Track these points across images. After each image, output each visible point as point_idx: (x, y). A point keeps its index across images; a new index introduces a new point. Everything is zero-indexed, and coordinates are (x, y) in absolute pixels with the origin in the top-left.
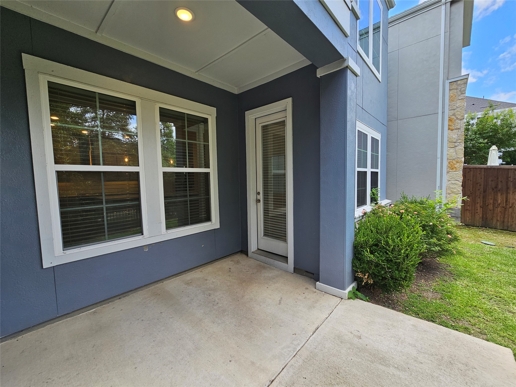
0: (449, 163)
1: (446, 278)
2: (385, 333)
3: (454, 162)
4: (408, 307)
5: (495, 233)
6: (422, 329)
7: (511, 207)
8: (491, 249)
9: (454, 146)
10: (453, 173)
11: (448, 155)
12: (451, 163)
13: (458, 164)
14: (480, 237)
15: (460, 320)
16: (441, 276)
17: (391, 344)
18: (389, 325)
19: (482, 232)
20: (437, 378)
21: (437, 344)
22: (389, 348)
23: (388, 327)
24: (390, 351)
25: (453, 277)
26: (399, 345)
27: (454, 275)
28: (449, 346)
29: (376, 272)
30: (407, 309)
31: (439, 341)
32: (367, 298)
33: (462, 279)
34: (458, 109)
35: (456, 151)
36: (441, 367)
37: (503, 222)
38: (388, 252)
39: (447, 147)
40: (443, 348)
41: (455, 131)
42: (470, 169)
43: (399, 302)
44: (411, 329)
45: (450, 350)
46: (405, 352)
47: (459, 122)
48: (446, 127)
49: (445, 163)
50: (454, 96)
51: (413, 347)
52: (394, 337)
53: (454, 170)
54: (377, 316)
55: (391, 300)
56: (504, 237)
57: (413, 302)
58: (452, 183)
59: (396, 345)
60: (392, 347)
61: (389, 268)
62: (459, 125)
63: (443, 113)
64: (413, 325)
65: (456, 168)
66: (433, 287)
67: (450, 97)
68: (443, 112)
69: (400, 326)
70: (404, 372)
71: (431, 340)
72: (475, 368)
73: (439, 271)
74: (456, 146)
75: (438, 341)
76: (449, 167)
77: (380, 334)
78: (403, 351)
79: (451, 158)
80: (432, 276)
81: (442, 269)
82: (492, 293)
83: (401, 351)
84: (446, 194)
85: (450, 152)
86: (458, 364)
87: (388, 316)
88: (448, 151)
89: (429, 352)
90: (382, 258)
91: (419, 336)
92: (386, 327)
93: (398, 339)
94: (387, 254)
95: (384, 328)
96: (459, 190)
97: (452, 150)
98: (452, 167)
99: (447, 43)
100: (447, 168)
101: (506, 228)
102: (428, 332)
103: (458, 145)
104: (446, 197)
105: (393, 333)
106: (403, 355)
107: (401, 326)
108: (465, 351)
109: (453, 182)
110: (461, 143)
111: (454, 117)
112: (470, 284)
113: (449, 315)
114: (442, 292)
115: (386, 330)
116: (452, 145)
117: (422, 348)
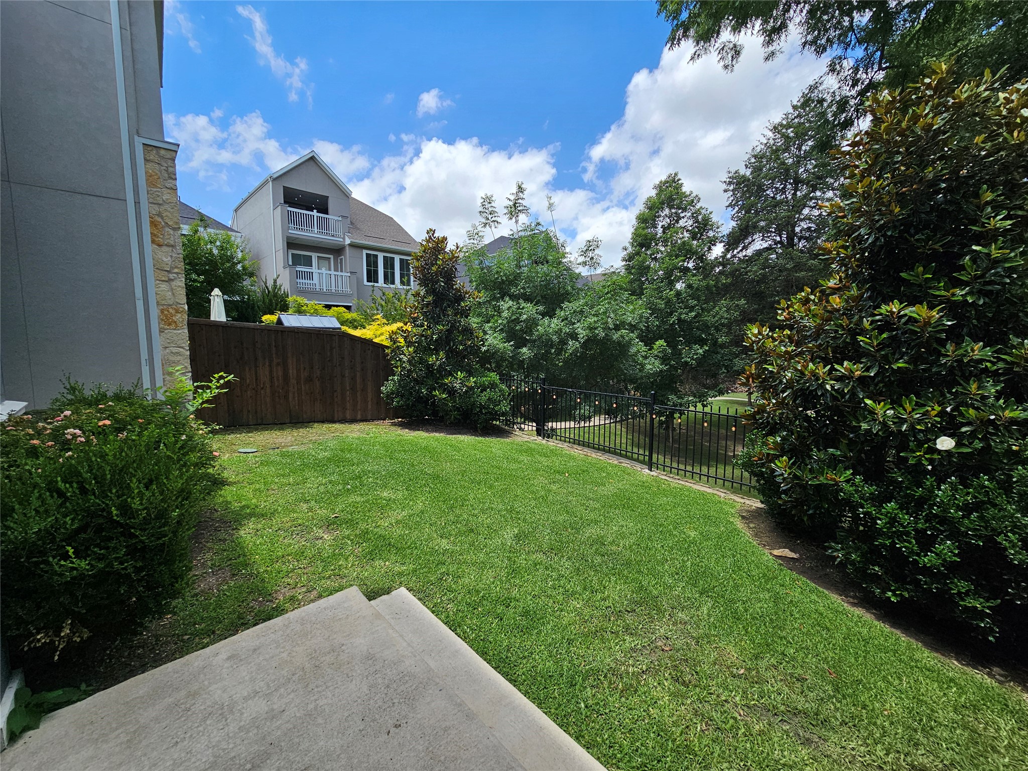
0: (162, 311)
1: (222, 535)
2: (185, 727)
3: (171, 310)
4: (186, 634)
5: (249, 432)
6: (248, 650)
7: (262, 388)
8: (257, 459)
9: (167, 279)
10: (171, 333)
11: (158, 296)
12: (166, 312)
13: (179, 315)
14: (233, 444)
15: (276, 592)
16: (211, 535)
17: (212, 736)
18: (182, 701)
19: (232, 436)
20: (316, 708)
21: (285, 655)
22: (214, 746)
23: (183, 706)
24: (221, 751)
25: (230, 527)
26: (228, 721)
27: (230, 522)
28: (299, 642)
29: (102, 598)
30: (186, 637)
31: (283, 648)
32: (83, 687)
33: (245, 524)
34: (166, 206)
35: (172, 289)
36: (311, 686)
37: (256, 412)
38: (132, 531)
39: (153, 279)
40: (294, 654)
41: (165, 249)
42: (200, 325)
43: (161, 636)
44: (231, 669)
45: (305, 648)
46: (248, 722)
47: (171, 232)
48: (147, 238)
49: (154, 312)
50: (156, 177)
51: (255, 696)
52: (210, 714)
53: (173, 326)
54: (139, 708)
55: (139, 647)
56: (262, 436)
57: (191, 616)
58: (172, 353)
59: (222, 727)
60: (217, 739)
61: (138, 570)
62: (172, 239)
63: (137, 205)
64: (229, 658)
65: (175, 322)
66: (209, 563)
67: (149, 176)
68: (137, 203)
69: (206, 683)
70: (268, 761)
71: (273, 657)
72: (343, 645)
73: (202, 528)
74: (172, 280)
75: (282, 650)
76: (162, 320)
77: (175, 740)
78: (243, 723)
79: (163, 302)
80: (196, 542)
81: (205, 521)
82: (289, 524)
83: (239, 729)
84: (164, 374)
85: (160, 289)
86: (324, 658)
87: (169, 683)
88: (157, 286)
89: (281, 680)
90: (117, 553)
91: (251, 667)
92: (179, 713)
93: (220, 712)
94: (133, 536)
95: (177, 717)
96: (186, 364)
97: (164, 286)
98: (167, 321)
99: (129, 53)
100: (159, 323)
101: (259, 421)
102: (259, 648)
103: (175, 279)
104: (164, 381)
105: (202, 708)
106: (248, 732)
107: (209, 679)
108: (320, 631)
109: (175, 350)
110: (180, 276)
111: (159, 219)
112: (260, 526)
113: (260, 595)
114: (229, 563)
115: (183, 719)
116: (163, 276)
117: (268, 686)
